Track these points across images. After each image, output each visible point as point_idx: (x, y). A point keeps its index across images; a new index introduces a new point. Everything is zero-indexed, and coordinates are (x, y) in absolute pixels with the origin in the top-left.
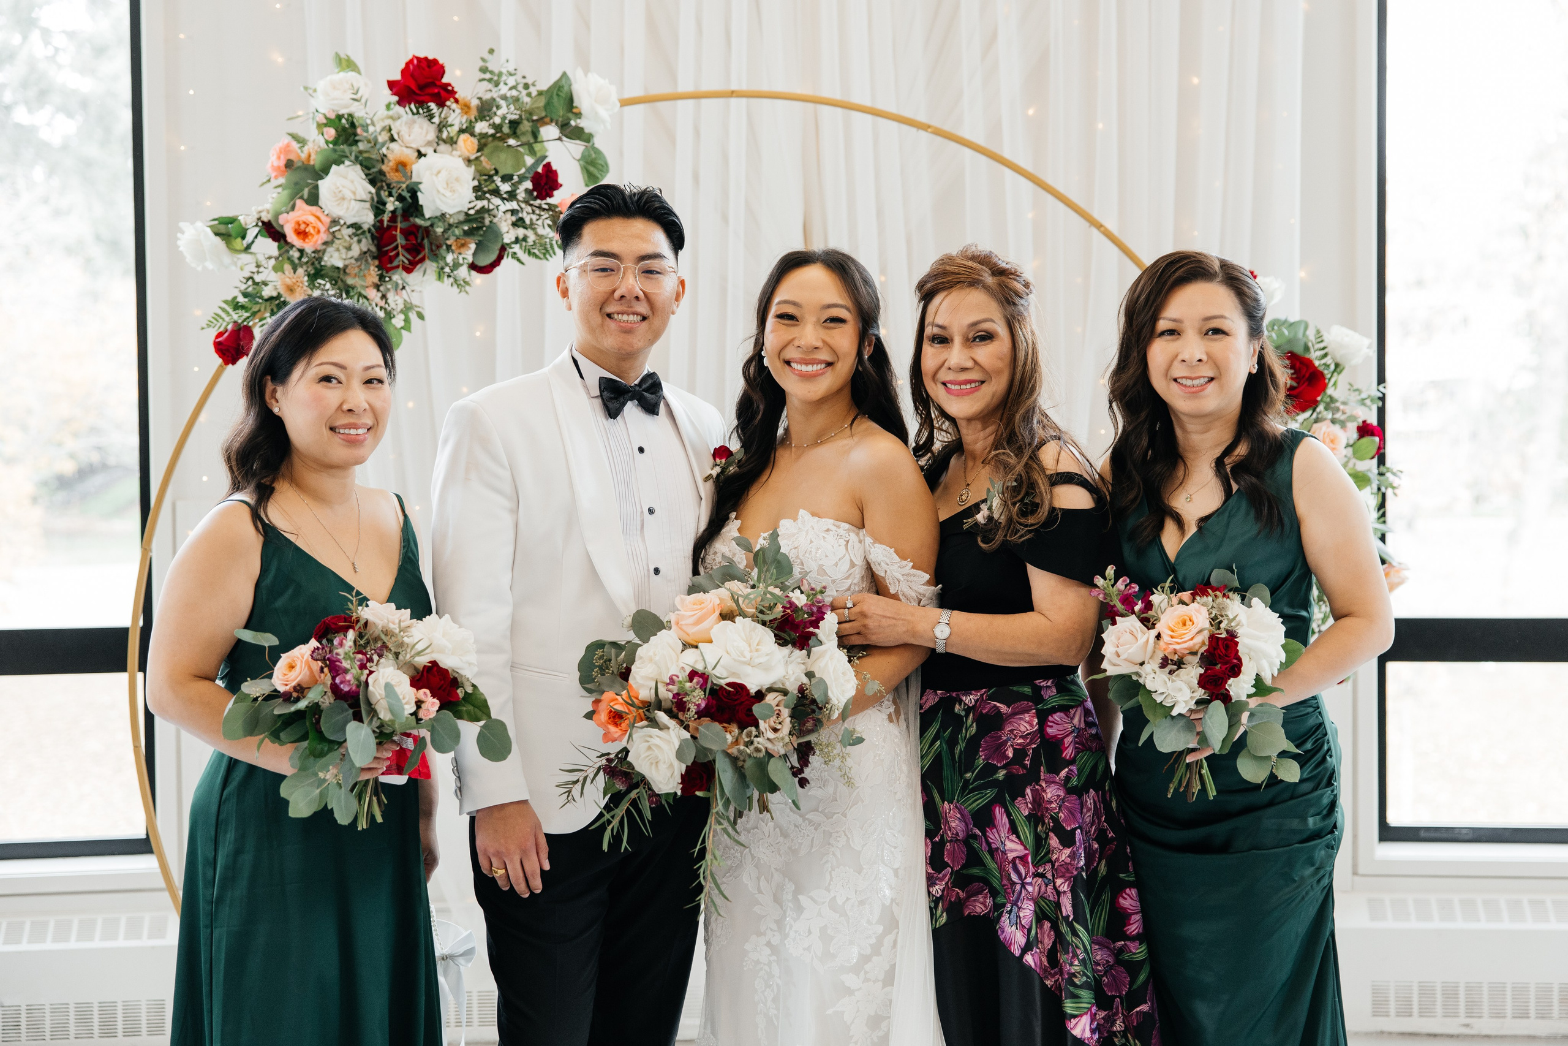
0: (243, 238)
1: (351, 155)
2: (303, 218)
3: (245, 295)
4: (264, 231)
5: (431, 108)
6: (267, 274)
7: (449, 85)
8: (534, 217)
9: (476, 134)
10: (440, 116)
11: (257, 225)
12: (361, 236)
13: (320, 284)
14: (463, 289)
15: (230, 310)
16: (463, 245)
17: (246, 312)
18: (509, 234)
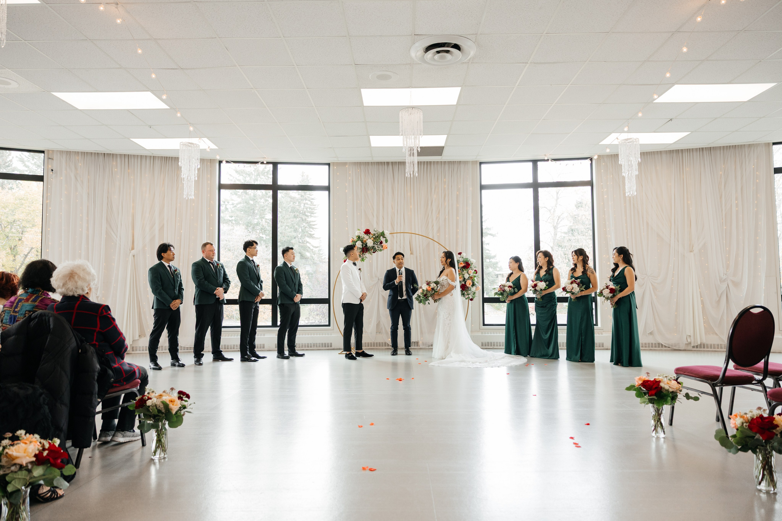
1: (360, 239)
7: (370, 232)
8: (380, 247)
9: (373, 237)
10: (369, 235)
14: (372, 255)
16: (372, 250)
18: (377, 249)
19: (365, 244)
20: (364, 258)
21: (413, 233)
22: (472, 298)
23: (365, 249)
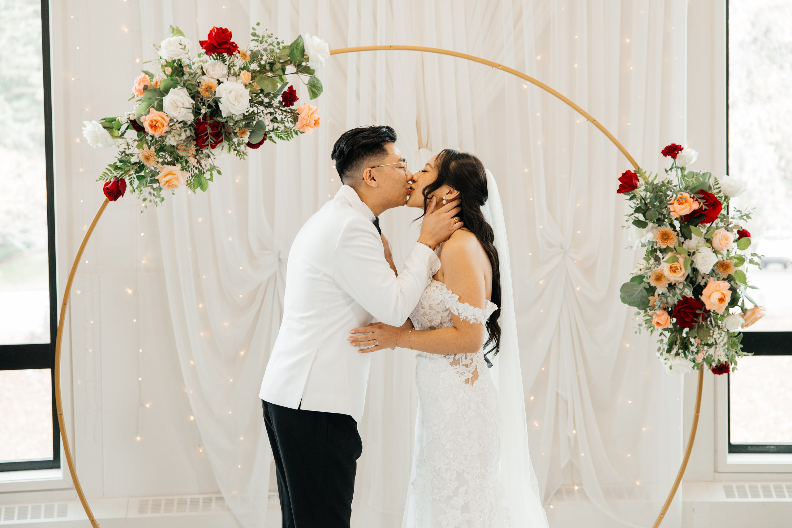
0: (119, 130)
1: (181, 83)
2: (155, 118)
3: (121, 161)
4: (131, 126)
5: (224, 56)
6: (134, 150)
7: (234, 43)
8: (283, 117)
9: (250, 70)
10: (229, 61)
11: (127, 122)
12: (187, 128)
13: (163, 155)
14: (242, 157)
15: (113, 170)
16: (243, 133)
17: (121, 171)
18: (269, 126)
19: (209, 106)
20: (207, 175)
21: (427, 45)
22: (723, 359)
23: (209, 130)
